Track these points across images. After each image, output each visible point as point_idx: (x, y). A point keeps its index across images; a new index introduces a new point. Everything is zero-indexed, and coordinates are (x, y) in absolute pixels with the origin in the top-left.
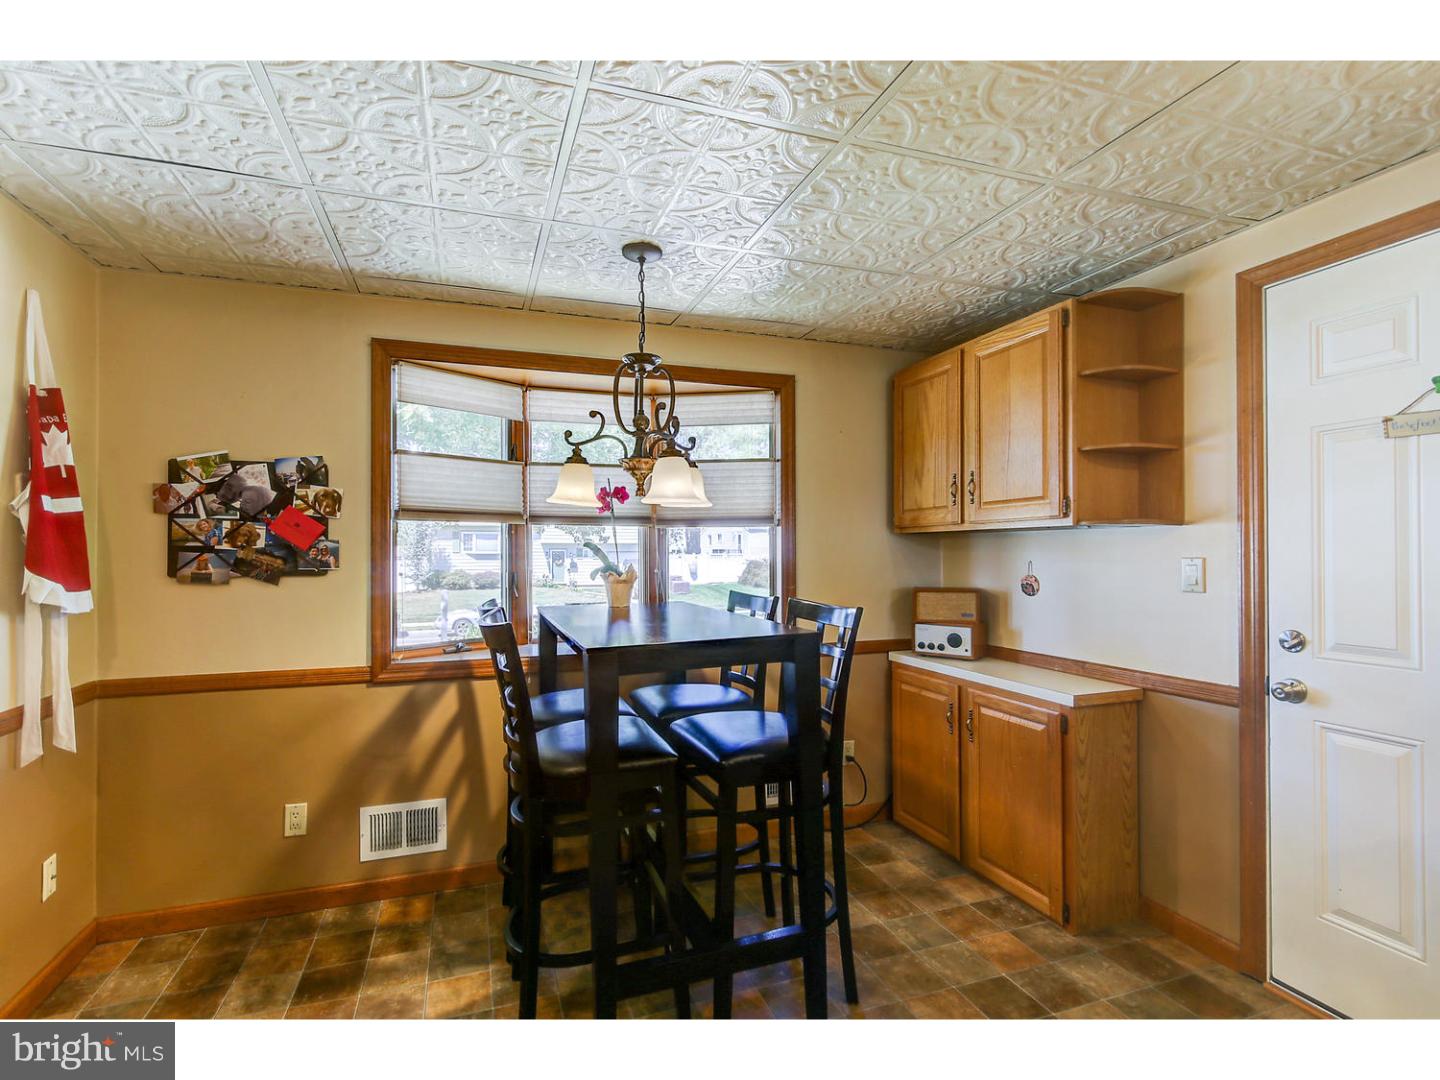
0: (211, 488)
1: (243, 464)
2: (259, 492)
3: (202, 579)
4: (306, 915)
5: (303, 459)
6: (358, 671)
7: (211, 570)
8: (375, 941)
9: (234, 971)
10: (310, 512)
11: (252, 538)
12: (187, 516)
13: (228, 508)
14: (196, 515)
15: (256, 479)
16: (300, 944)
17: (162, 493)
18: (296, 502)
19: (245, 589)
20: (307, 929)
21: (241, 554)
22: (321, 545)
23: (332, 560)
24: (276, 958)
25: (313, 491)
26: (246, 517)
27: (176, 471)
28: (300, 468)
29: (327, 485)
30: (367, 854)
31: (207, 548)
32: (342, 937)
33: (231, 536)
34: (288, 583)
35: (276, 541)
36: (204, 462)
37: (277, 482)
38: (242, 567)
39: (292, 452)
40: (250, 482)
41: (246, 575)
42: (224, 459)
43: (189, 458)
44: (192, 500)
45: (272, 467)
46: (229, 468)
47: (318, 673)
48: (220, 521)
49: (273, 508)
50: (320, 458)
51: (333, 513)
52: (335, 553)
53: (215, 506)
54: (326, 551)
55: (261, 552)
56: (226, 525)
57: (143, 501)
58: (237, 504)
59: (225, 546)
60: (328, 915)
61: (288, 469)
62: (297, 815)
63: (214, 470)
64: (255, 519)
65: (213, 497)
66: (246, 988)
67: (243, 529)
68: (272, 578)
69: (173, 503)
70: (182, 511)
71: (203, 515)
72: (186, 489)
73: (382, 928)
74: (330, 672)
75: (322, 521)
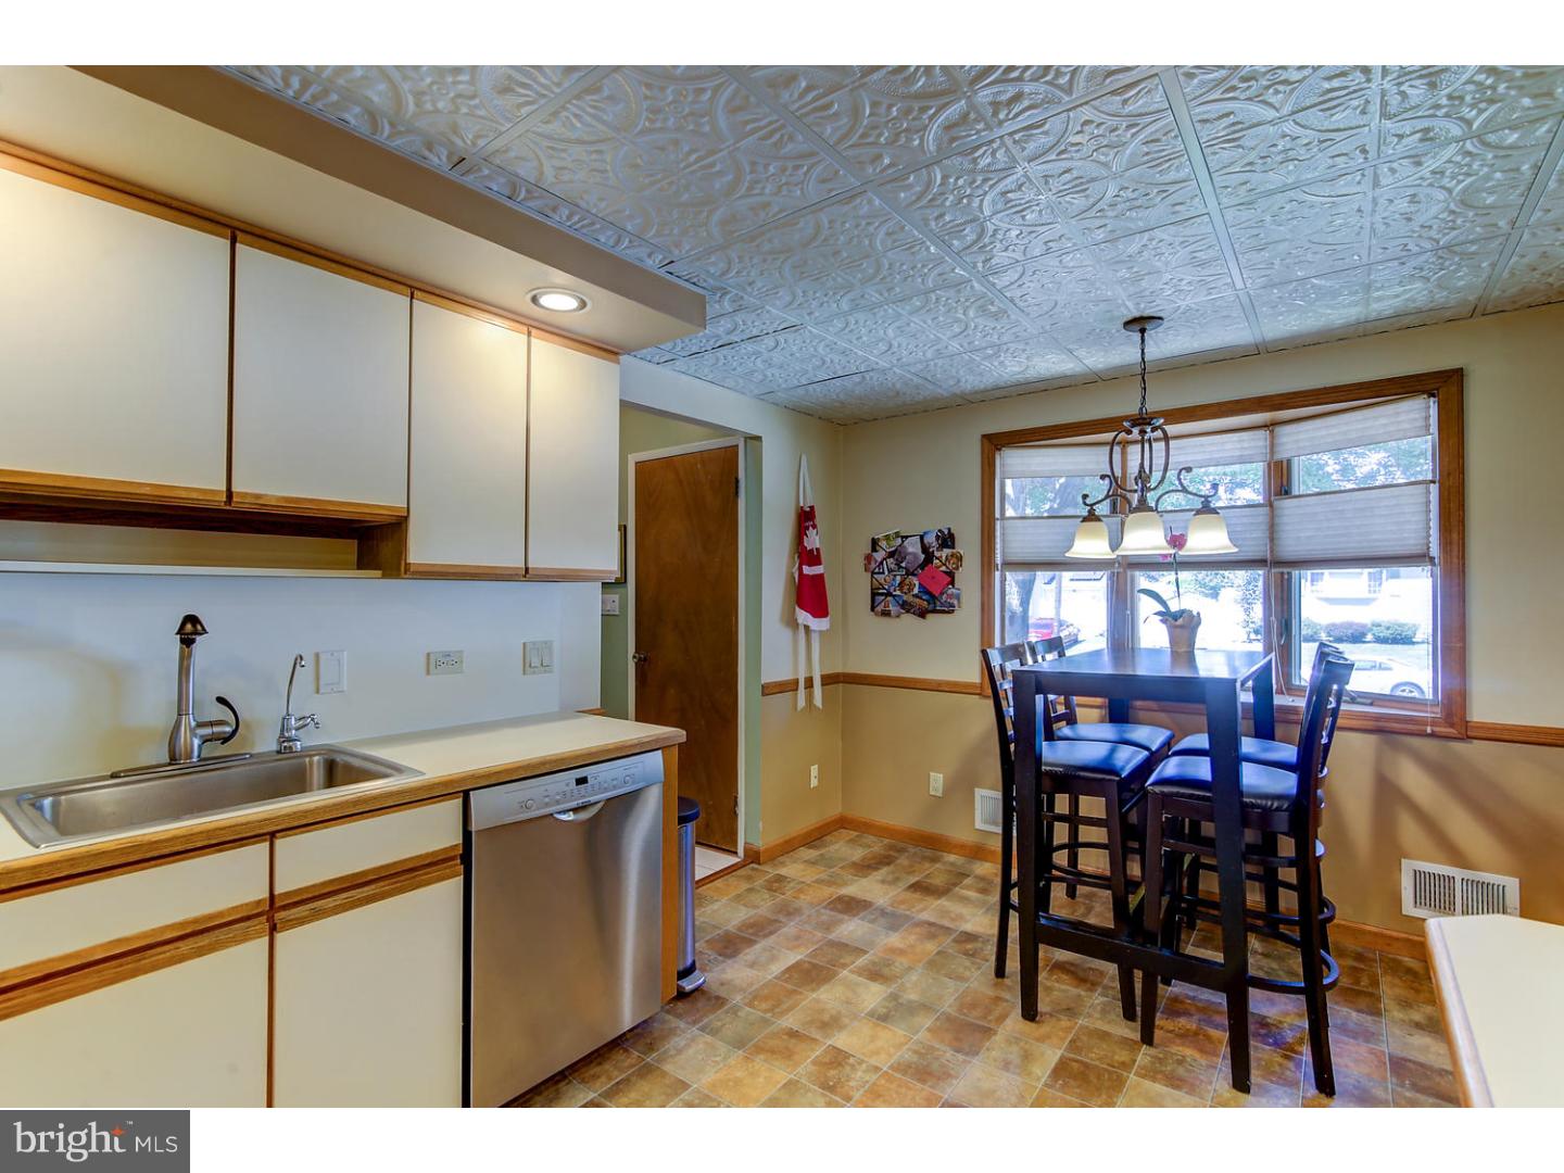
0: (891, 555)
1: (907, 537)
2: (915, 555)
3: (886, 614)
4: (940, 853)
5: (940, 531)
6: (972, 685)
7: (891, 608)
8: (967, 881)
9: (888, 864)
10: (944, 568)
11: (911, 590)
12: (879, 573)
13: (900, 567)
14: (883, 573)
15: (913, 547)
16: (927, 865)
17: (868, 558)
18: (936, 561)
19: (909, 620)
20: (934, 860)
21: (905, 598)
22: (949, 592)
23: (956, 602)
24: (911, 866)
25: (946, 552)
26: (909, 573)
27: (875, 544)
28: (938, 537)
29: (953, 548)
30: (979, 825)
31: (889, 594)
32: (951, 871)
33: (901, 585)
34: (930, 617)
35: (924, 589)
36: (887, 538)
37: (925, 549)
38: (906, 607)
39: (932, 526)
40: (910, 550)
41: (908, 612)
42: (897, 535)
43: (880, 536)
44: (881, 563)
45: (922, 537)
46: (900, 540)
47: (948, 683)
48: (895, 576)
49: (923, 566)
50: (949, 529)
51: (957, 568)
52: (958, 597)
53: (893, 566)
54: (951, 596)
55: (916, 596)
56: (898, 578)
57: (862, 562)
58: (903, 565)
59: (898, 593)
60: (952, 858)
61: (931, 539)
62: (937, 782)
63: (893, 543)
64: (913, 574)
65: (892, 560)
66: (888, 874)
67: (907, 581)
68: (922, 614)
69: (873, 565)
70: (877, 570)
71: (886, 573)
72: (879, 556)
73: (976, 877)
74: (956, 684)
75: (951, 575)
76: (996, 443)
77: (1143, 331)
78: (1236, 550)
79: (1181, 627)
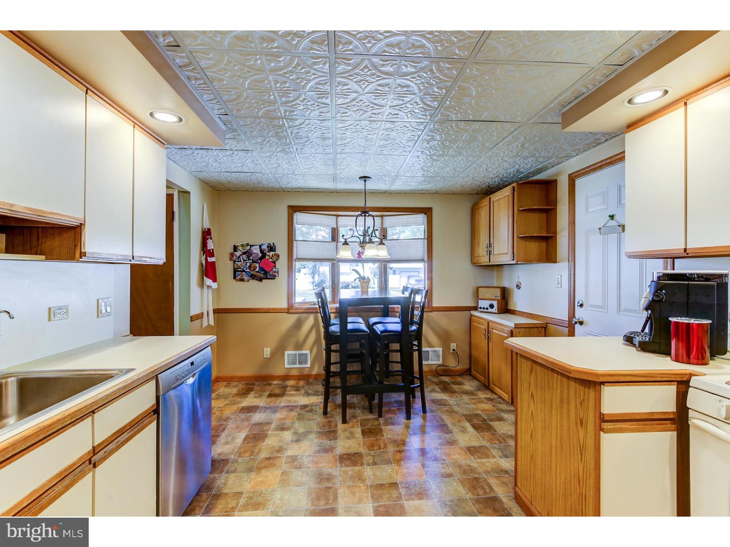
0: (244, 253)
1: (253, 246)
2: (257, 254)
3: (242, 280)
4: (269, 382)
5: (269, 244)
6: (284, 309)
7: (244, 277)
8: (288, 389)
9: (252, 390)
10: (271, 260)
11: (255, 269)
12: (238, 261)
13: (249, 259)
14: (240, 261)
15: (256, 250)
16: (268, 387)
17: (232, 255)
18: (267, 257)
19: (254, 283)
20: (270, 385)
21: (252, 273)
22: (274, 270)
23: (277, 274)
24: (262, 389)
25: (272, 253)
26: (253, 262)
27: (235, 248)
28: (268, 247)
29: (275, 251)
30: (287, 366)
31: (243, 271)
32: (279, 387)
33: (250, 267)
34: (264, 281)
35: (261, 269)
36: (242, 246)
37: (262, 251)
38: (253, 277)
39: (266, 241)
40: (254, 251)
41: (253, 279)
42: (248, 244)
43: (239, 245)
44: (239, 257)
45: (260, 247)
46: (249, 247)
47: (273, 309)
48: (247, 263)
49: (261, 259)
50: (273, 244)
51: (277, 260)
52: (278, 272)
53: (245, 258)
54: (275, 272)
55: (257, 272)
56: (248, 264)
57: (228, 256)
58: (251, 258)
59: (248, 270)
60: (276, 382)
61: (264, 247)
62: (267, 352)
63: (245, 248)
64: (256, 262)
65: (245, 256)
66: (255, 394)
67: (253, 265)
68: (261, 280)
69: (235, 258)
70: (237, 260)
71: (242, 262)
72: (238, 254)
73: (290, 386)
74: (276, 309)
75: (274, 262)
76: (294, 209)
77: (365, 181)
78: (389, 257)
79: (366, 282)
